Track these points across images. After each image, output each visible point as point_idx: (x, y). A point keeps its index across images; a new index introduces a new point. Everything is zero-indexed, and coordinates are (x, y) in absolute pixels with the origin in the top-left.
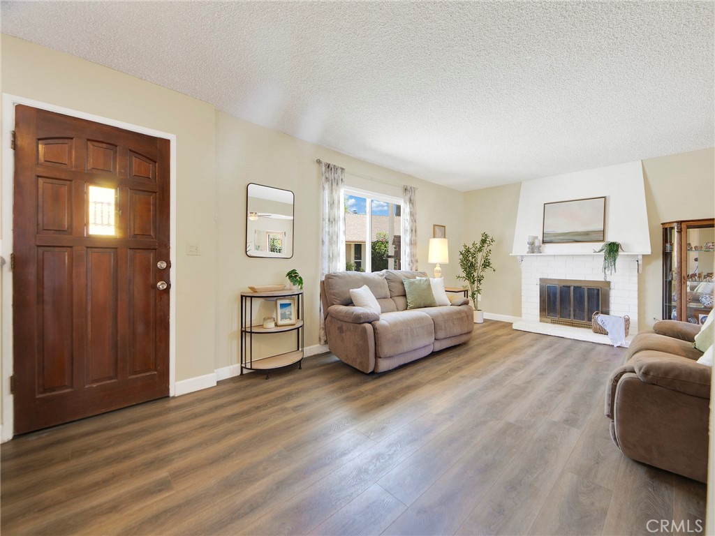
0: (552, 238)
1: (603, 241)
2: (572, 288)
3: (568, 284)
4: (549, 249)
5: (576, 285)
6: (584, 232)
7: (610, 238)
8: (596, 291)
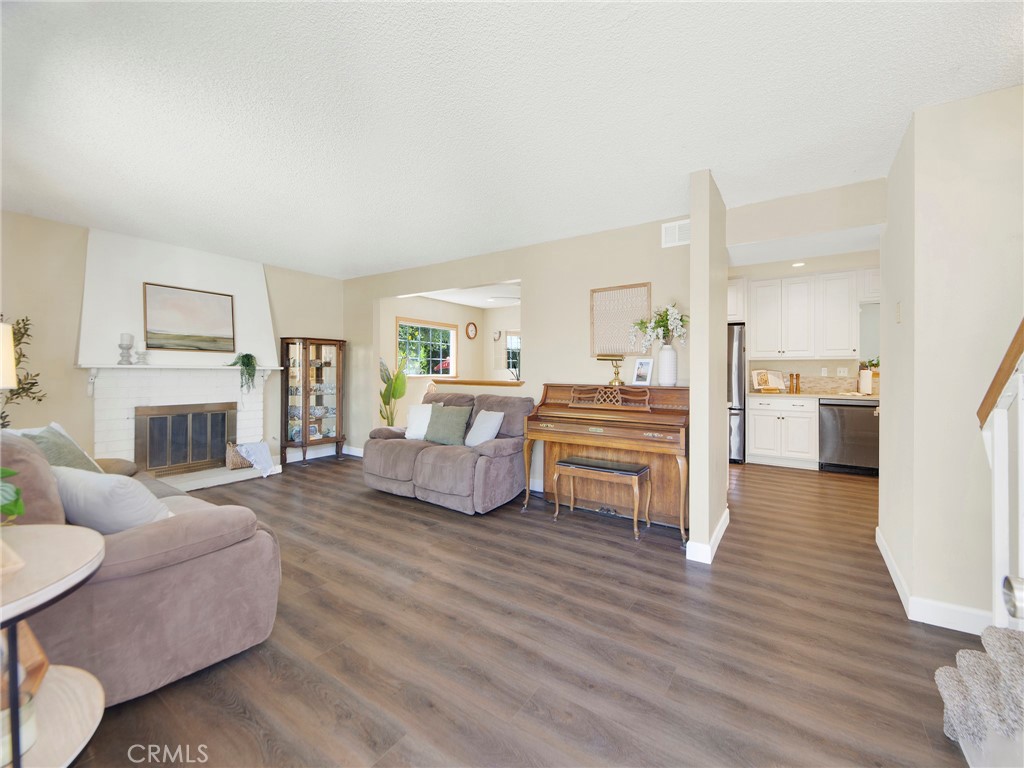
0: (163, 342)
1: (234, 351)
2: (190, 417)
3: (184, 412)
4: (158, 357)
5: (197, 411)
6: (210, 338)
7: (242, 348)
8: (221, 417)
